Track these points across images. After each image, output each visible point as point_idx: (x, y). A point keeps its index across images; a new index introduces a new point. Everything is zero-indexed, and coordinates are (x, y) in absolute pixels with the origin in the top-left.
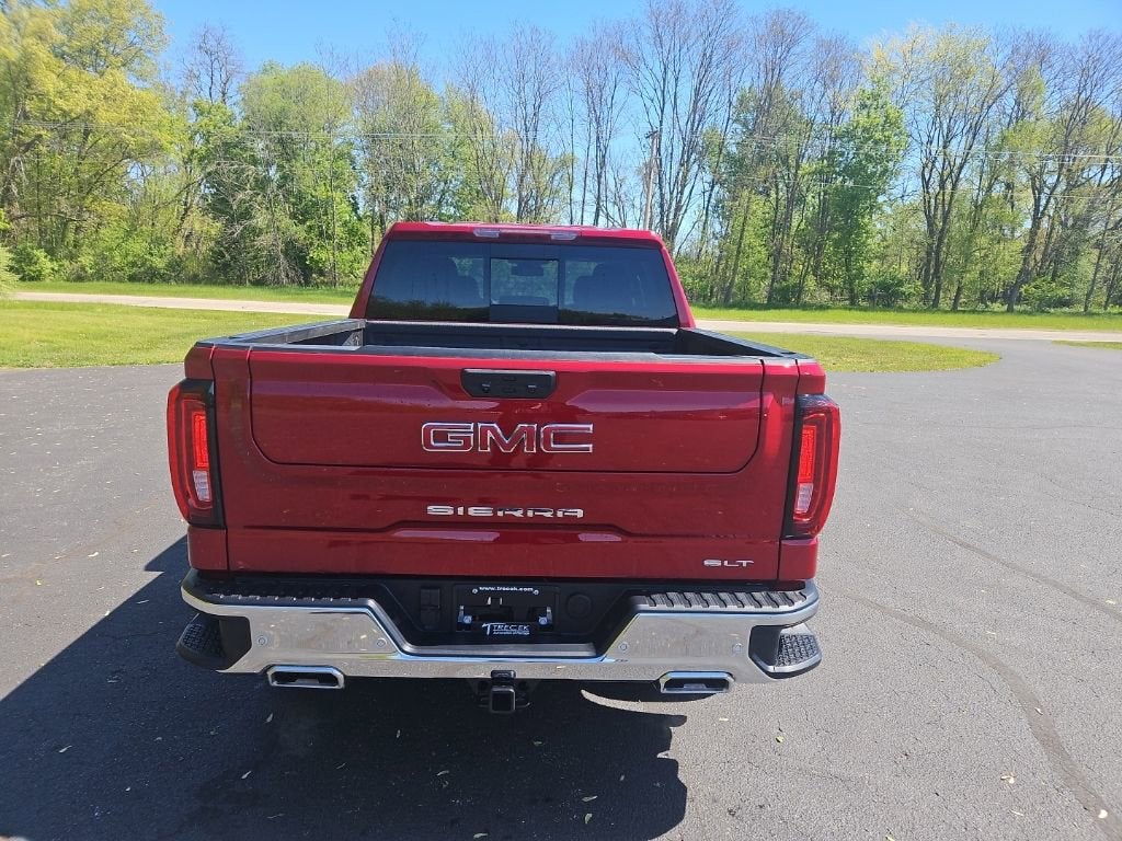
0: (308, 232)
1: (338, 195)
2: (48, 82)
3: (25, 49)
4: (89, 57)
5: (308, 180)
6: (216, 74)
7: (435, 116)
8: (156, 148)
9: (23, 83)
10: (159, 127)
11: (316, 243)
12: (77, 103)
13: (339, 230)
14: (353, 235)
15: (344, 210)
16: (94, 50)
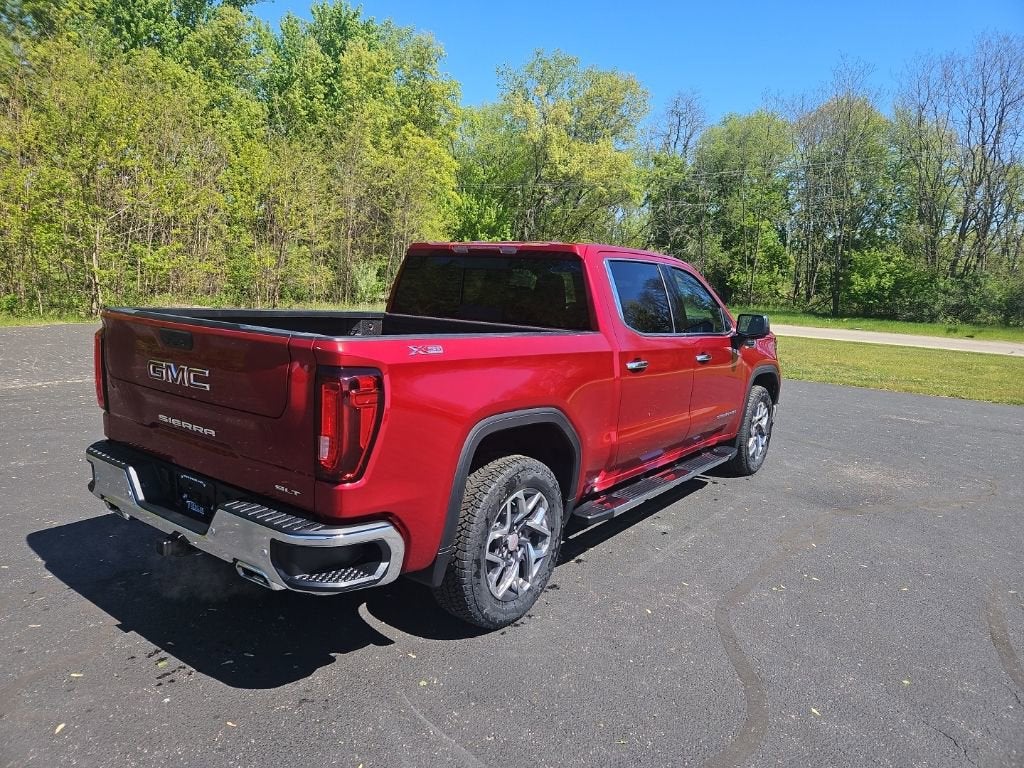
0: (731, 257)
1: (764, 225)
2: (556, 153)
3: (545, 132)
4: (588, 132)
5: (738, 210)
6: (682, 130)
8: (626, 197)
9: (542, 156)
10: (629, 180)
11: (737, 266)
12: (574, 167)
13: (760, 255)
14: (775, 259)
15: (770, 238)
16: (593, 127)
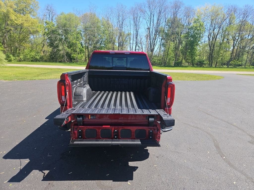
0: (71, 50)
1: (78, 42)
2: (13, 17)
3: (8, 10)
4: (22, 11)
5: (71, 38)
6: (50, 15)
7: (100, 24)
8: (37, 32)
9: (7, 17)
10: (38, 27)
11: (73, 53)
12: (19, 22)
13: (78, 50)
14: (81, 51)
15: (79, 45)
16: (23, 10)
